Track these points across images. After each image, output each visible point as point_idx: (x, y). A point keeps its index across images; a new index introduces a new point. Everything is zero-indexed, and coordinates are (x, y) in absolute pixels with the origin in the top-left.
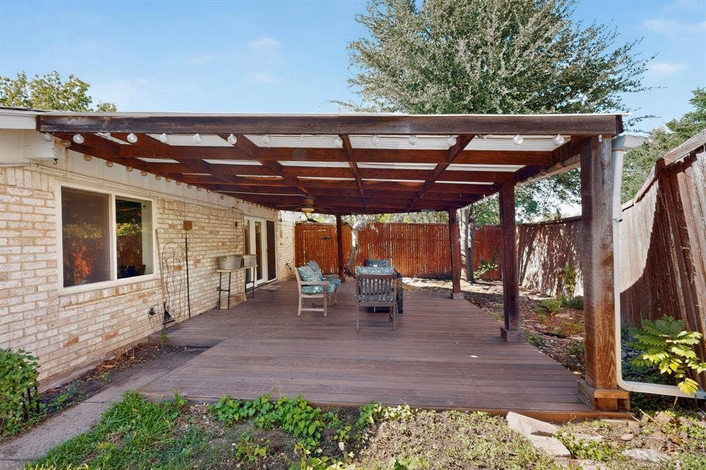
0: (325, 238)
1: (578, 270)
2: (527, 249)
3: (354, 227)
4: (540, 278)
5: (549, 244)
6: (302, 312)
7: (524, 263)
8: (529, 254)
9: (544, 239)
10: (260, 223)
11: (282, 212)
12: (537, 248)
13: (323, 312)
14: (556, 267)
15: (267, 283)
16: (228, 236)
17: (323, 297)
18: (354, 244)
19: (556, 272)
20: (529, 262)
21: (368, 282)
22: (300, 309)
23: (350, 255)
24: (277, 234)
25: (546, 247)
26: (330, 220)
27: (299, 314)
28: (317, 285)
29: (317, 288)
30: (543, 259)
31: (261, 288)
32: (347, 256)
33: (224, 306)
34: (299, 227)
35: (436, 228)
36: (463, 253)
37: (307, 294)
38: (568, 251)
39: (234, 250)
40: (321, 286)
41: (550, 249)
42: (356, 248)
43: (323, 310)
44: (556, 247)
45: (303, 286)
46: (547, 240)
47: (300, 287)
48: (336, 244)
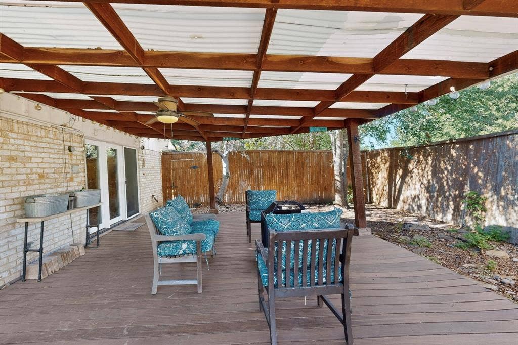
0: (194, 168)
1: (490, 194)
2: (400, 172)
3: (224, 155)
4: (424, 202)
5: (434, 167)
6: (160, 288)
7: (398, 187)
8: (403, 177)
9: (426, 160)
10: (114, 151)
11: (145, 139)
12: (415, 171)
13: (195, 286)
14: (449, 190)
15: (126, 221)
16: (53, 166)
17: (195, 260)
18: (224, 173)
19: (450, 195)
20: (405, 186)
21: (292, 246)
22: (156, 283)
23: (221, 184)
24: (139, 163)
25: (429, 169)
26: (200, 147)
27: (154, 291)
28: (184, 241)
29: (184, 246)
30: (425, 182)
31: (116, 228)
32: (217, 186)
33: (33, 275)
34: (166, 157)
35: (304, 154)
36: (337, 178)
37: (167, 256)
38: (467, 172)
39: (65, 184)
40: (190, 241)
41: (436, 171)
42: (227, 176)
43: (195, 282)
44: (446, 169)
45: (160, 243)
46: (430, 162)
47: (155, 245)
48: (205, 174)
